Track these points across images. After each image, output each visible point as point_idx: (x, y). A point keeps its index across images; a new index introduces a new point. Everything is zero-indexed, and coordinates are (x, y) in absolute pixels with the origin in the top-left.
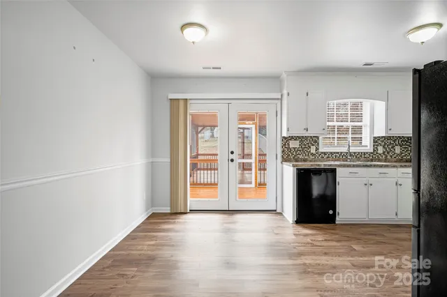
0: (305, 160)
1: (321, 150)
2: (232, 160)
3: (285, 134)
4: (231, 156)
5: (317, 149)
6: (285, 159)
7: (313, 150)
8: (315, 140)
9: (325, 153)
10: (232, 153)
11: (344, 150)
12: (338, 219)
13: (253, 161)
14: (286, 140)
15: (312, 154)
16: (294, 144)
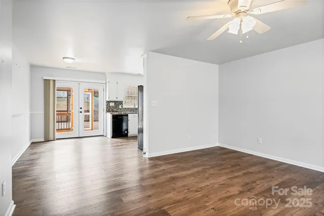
0: (117, 111)
1: (124, 107)
2: (81, 112)
3: (108, 100)
4: (80, 110)
5: (122, 107)
6: (108, 111)
7: (120, 107)
8: (121, 103)
9: (125, 108)
10: (81, 108)
11: (133, 107)
12: (129, 134)
13: (90, 114)
14: (108, 102)
15: (120, 109)
16: (112, 104)
